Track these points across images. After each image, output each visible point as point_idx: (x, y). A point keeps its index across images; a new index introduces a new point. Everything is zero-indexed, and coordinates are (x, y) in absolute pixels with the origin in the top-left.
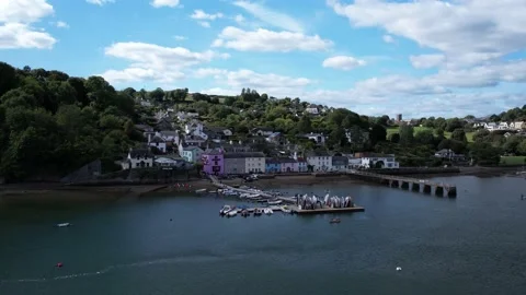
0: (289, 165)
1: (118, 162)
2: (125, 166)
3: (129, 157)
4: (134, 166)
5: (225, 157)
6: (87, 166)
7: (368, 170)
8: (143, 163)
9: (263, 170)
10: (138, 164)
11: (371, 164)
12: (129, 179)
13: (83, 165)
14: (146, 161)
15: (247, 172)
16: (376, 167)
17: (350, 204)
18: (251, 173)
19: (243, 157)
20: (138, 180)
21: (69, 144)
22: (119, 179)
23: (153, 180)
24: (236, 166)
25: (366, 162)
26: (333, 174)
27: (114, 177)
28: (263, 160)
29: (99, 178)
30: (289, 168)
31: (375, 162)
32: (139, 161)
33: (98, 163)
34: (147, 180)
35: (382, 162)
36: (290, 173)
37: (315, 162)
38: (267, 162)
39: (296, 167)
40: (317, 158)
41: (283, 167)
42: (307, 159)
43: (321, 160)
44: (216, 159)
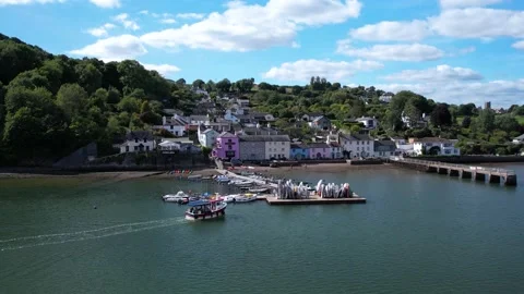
0: (320, 150)
1: (115, 146)
4: (131, 150)
6: (80, 151)
7: (419, 158)
8: (141, 146)
9: (287, 156)
10: (136, 148)
11: (424, 151)
12: (125, 165)
14: (145, 144)
15: (268, 158)
16: (430, 154)
18: (273, 159)
19: (264, 140)
20: (134, 165)
21: (65, 125)
22: (115, 164)
23: (150, 165)
24: (253, 151)
25: (417, 148)
26: (372, 162)
27: (109, 161)
28: (288, 144)
29: (93, 162)
30: (319, 154)
31: (428, 148)
32: (137, 144)
33: (93, 147)
34: (144, 165)
35: (438, 148)
36: (320, 159)
37: (353, 147)
38: (293, 147)
39: (328, 153)
40: (355, 143)
41: (312, 153)
42: (342, 143)
43: (361, 145)
44: (230, 143)
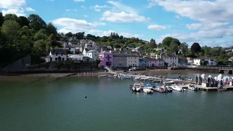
0: (153, 62)
1: (42, 58)
2: (47, 60)
3: (50, 54)
4: (53, 60)
5: (114, 56)
6: (20, 60)
8: (60, 58)
9: (138, 66)
10: (56, 59)
11: (201, 63)
12: (50, 69)
13: (18, 59)
14: (62, 57)
15: (128, 66)
18: (130, 67)
19: (126, 56)
20: (56, 69)
21: (9, 45)
22: (44, 69)
23: (67, 70)
24: (120, 62)
25: (197, 62)
26: (180, 68)
27: (39, 67)
28: (138, 59)
29: (29, 68)
30: (153, 64)
31: (203, 62)
32: (57, 57)
33: (28, 58)
34: (63, 69)
35: (207, 62)
36: (153, 67)
37: (168, 60)
38: (140, 60)
39: (157, 64)
40: (170, 58)
41: (150, 64)
42: (164, 59)
43: (172, 60)
44: (108, 57)
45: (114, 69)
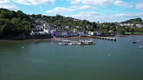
1: (29, 33)
2: (31, 34)
3: (32, 32)
4: (34, 34)
5: (57, 32)
6: (21, 34)
7: (93, 35)
8: (36, 33)
9: (67, 35)
11: (94, 34)
12: (33, 38)
13: (20, 34)
15: (62, 36)
16: (95, 34)
17: (92, 42)
18: (64, 36)
19: (62, 32)
20: (35, 38)
21: (16, 28)
22: (30, 38)
23: (39, 38)
24: (60, 34)
25: (92, 33)
26: (84, 36)
27: (29, 37)
29: (25, 37)
33: (24, 33)
34: (37, 38)
35: (96, 33)
36: (73, 36)
37: (80, 33)
38: (68, 33)
39: (75, 35)
40: (80, 32)
41: (72, 35)
42: (78, 32)
43: (81, 33)
44: (55, 32)
45: (57, 37)
